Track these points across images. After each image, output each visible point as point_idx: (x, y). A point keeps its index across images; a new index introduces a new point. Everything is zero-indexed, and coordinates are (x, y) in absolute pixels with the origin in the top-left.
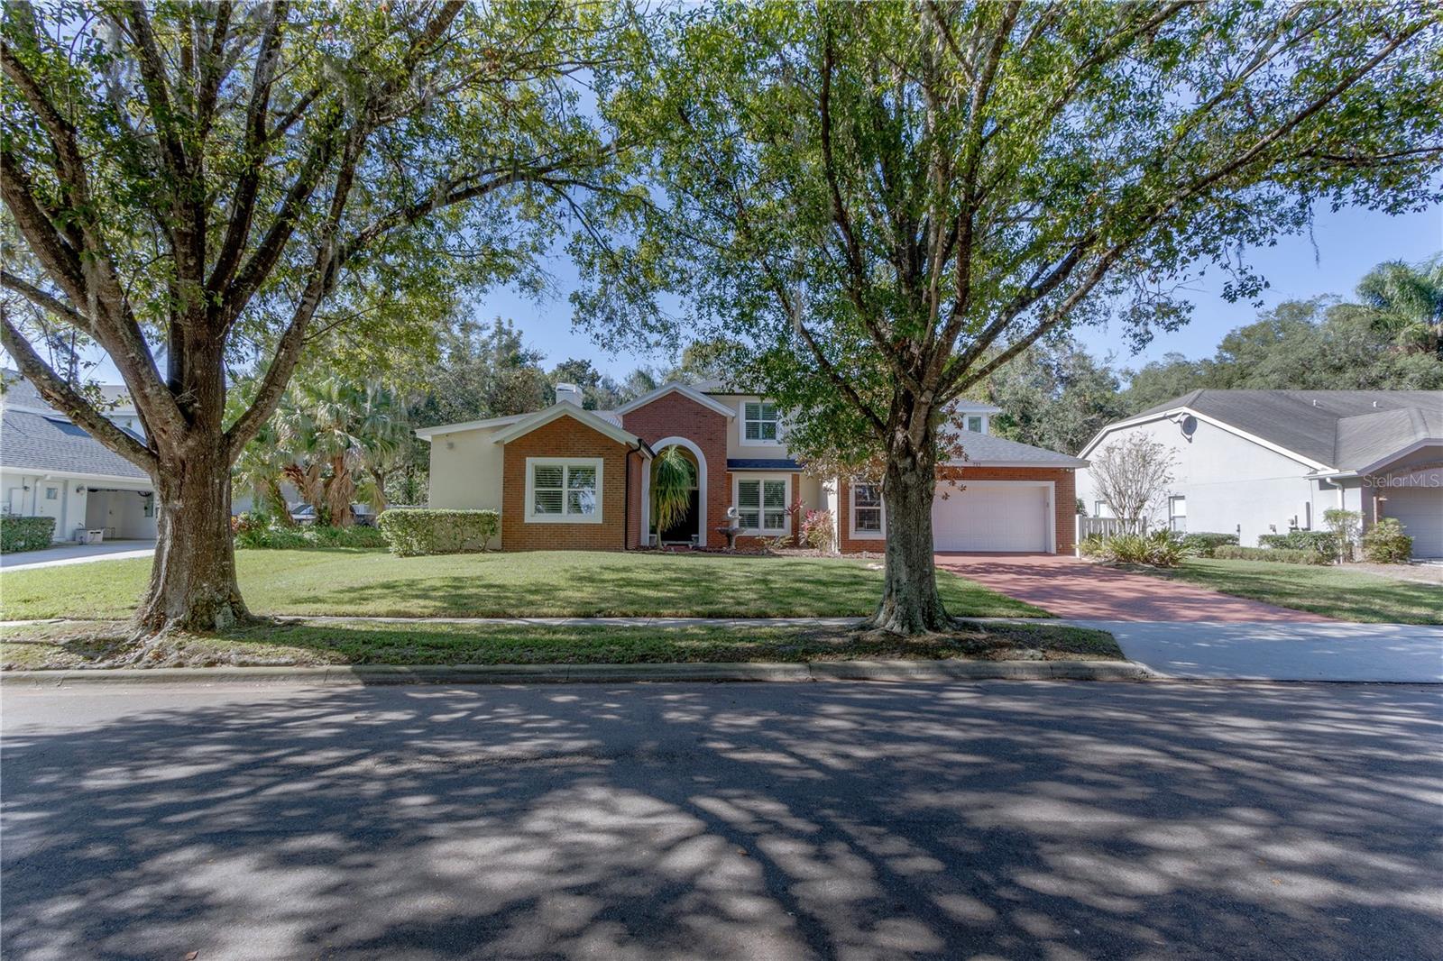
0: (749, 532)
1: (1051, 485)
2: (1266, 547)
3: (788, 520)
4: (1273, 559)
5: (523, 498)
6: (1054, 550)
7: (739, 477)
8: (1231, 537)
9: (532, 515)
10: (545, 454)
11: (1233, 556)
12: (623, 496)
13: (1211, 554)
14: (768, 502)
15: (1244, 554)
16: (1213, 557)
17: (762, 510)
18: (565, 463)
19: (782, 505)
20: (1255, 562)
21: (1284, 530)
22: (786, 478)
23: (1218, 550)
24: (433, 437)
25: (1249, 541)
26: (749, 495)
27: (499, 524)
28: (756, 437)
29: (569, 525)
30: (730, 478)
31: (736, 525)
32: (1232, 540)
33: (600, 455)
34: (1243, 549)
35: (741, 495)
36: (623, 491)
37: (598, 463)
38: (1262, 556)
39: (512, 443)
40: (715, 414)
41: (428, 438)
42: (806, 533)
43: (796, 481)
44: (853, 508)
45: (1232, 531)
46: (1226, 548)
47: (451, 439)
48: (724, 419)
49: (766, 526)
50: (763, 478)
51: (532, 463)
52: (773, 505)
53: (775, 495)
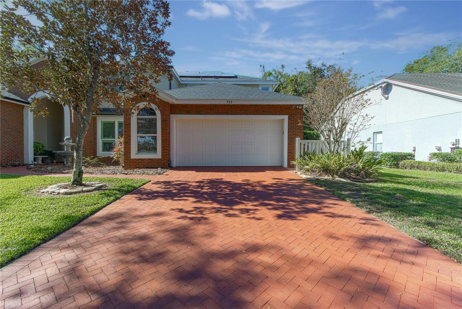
1: (286, 118)
2: (435, 161)
4: (443, 170)
6: (286, 165)
7: (101, 119)
8: (410, 155)
11: (412, 167)
13: (397, 166)
15: (420, 166)
16: (398, 168)
20: (428, 172)
21: (446, 149)
23: (401, 163)
25: (422, 157)
32: (411, 156)
34: (419, 163)
35: (103, 131)
38: (432, 168)
44: (134, 135)
45: (409, 151)
46: (407, 162)
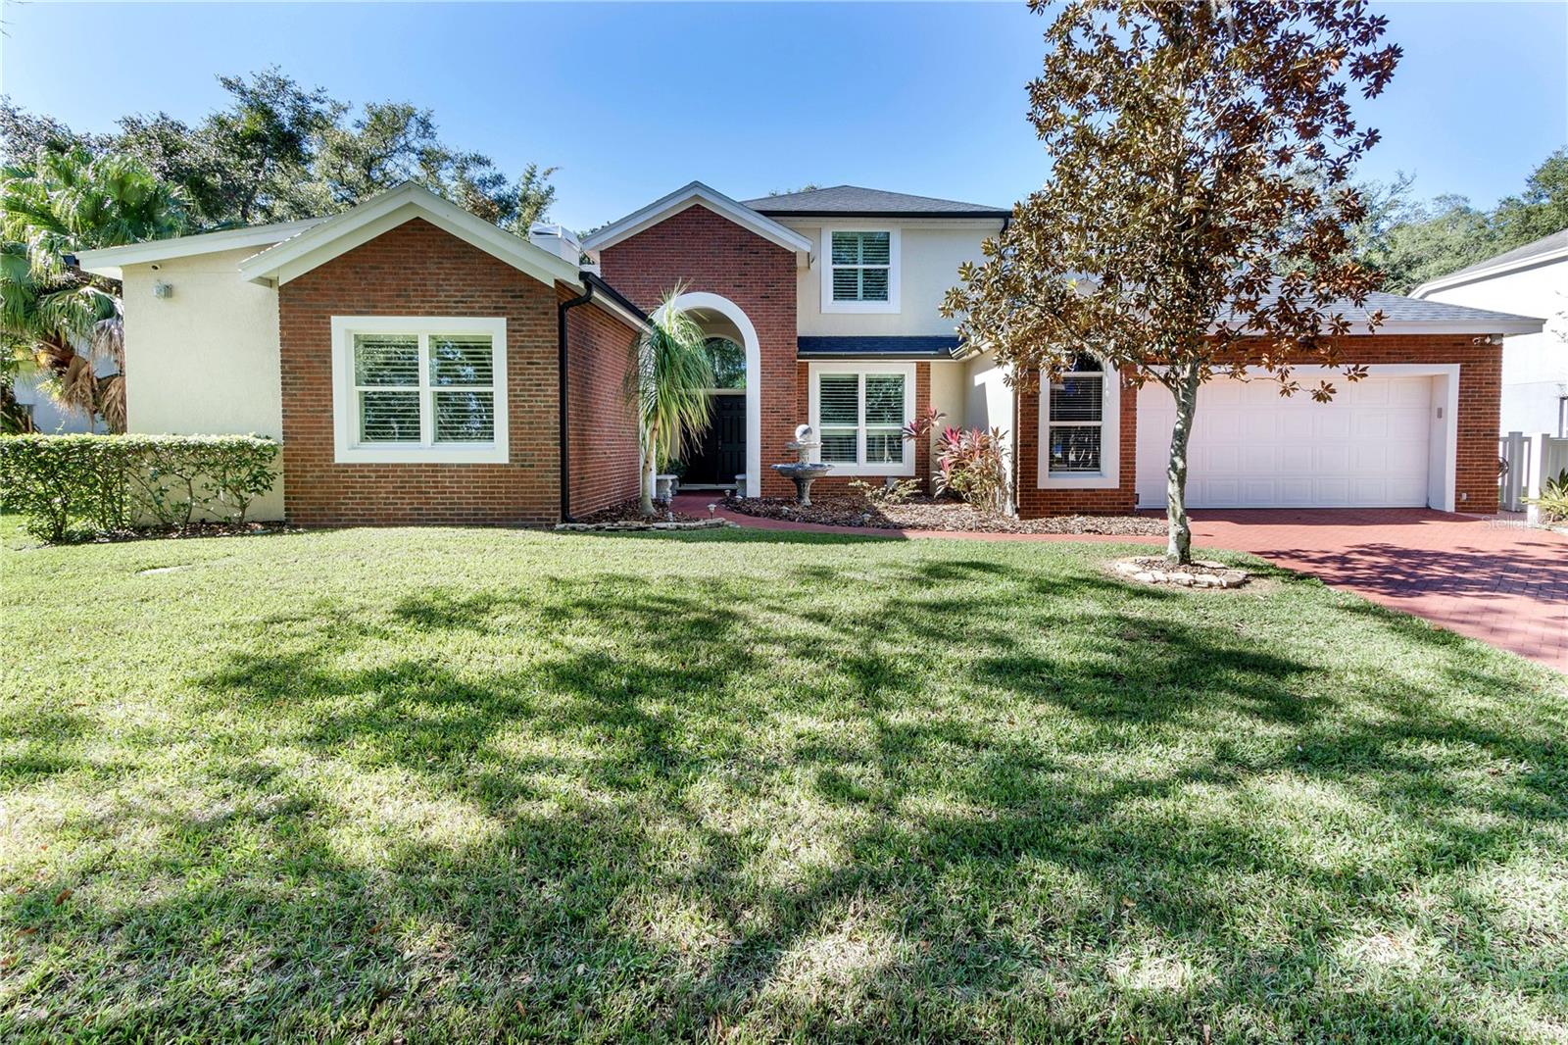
0: (838, 469)
1: (1452, 371)
3: (910, 447)
5: (328, 409)
6: (1450, 506)
7: (820, 370)
9: (350, 446)
10: (371, 309)
12: (554, 400)
14: (873, 416)
17: (863, 429)
18: (423, 330)
19: (898, 417)
22: (905, 369)
24: (128, 269)
26: (840, 399)
27: (277, 466)
28: (853, 296)
29: (435, 468)
30: (804, 371)
31: (813, 457)
33: (496, 312)
35: (824, 400)
36: (553, 391)
37: (493, 329)
39: (297, 283)
40: (773, 249)
41: (116, 274)
42: (946, 475)
43: (923, 374)
44: (1045, 424)
47: (169, 277)
48: (790, 257)
49: (870, 459)
50: (864, 370)
51: (345, 330)
52: (882, 420)
53: (886, 403)
